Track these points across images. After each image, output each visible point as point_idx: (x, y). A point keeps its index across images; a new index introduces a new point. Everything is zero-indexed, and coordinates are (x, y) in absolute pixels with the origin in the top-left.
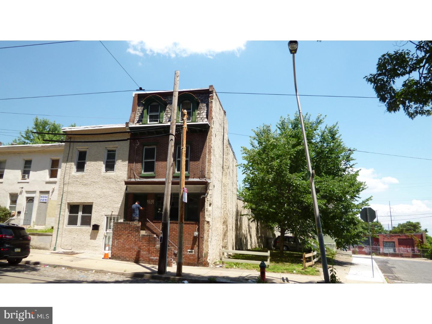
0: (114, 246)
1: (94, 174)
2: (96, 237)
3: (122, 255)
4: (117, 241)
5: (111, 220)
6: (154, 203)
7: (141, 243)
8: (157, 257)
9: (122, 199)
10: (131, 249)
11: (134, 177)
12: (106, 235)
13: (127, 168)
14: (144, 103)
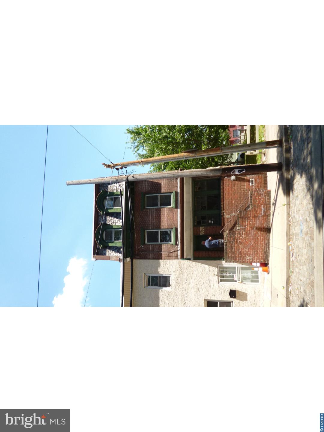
0: (253, 259)
1: (172, 300)
2: (243, 293)
3: (263, 249)
4: (247, 256)
5: (223, 277)
6: (204, 227)
7: (247, 226)
8: (261, 206)
9: (200, 264)
10: (255, 238)
11: (176, 251)
12: (241, 281)
13: (166, 261)
14: (102, 246)
